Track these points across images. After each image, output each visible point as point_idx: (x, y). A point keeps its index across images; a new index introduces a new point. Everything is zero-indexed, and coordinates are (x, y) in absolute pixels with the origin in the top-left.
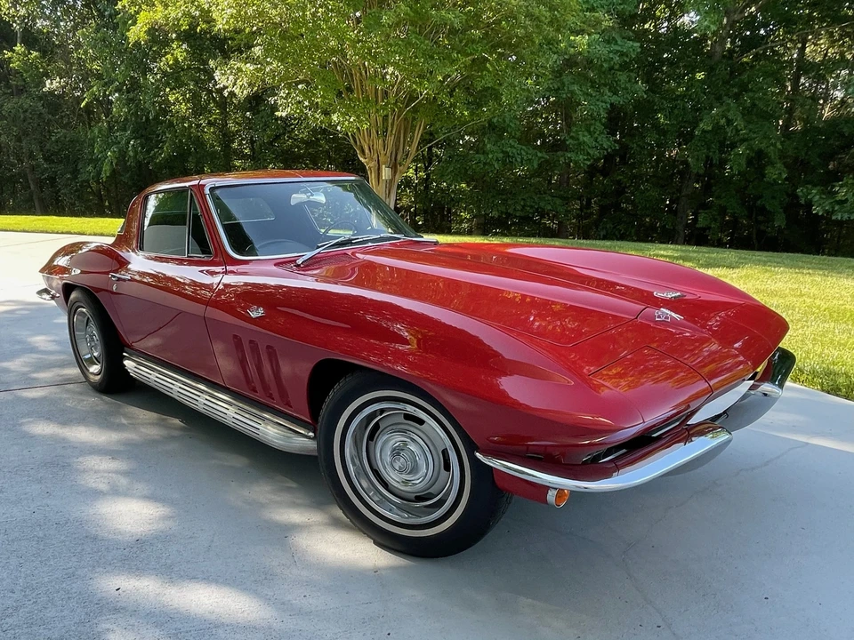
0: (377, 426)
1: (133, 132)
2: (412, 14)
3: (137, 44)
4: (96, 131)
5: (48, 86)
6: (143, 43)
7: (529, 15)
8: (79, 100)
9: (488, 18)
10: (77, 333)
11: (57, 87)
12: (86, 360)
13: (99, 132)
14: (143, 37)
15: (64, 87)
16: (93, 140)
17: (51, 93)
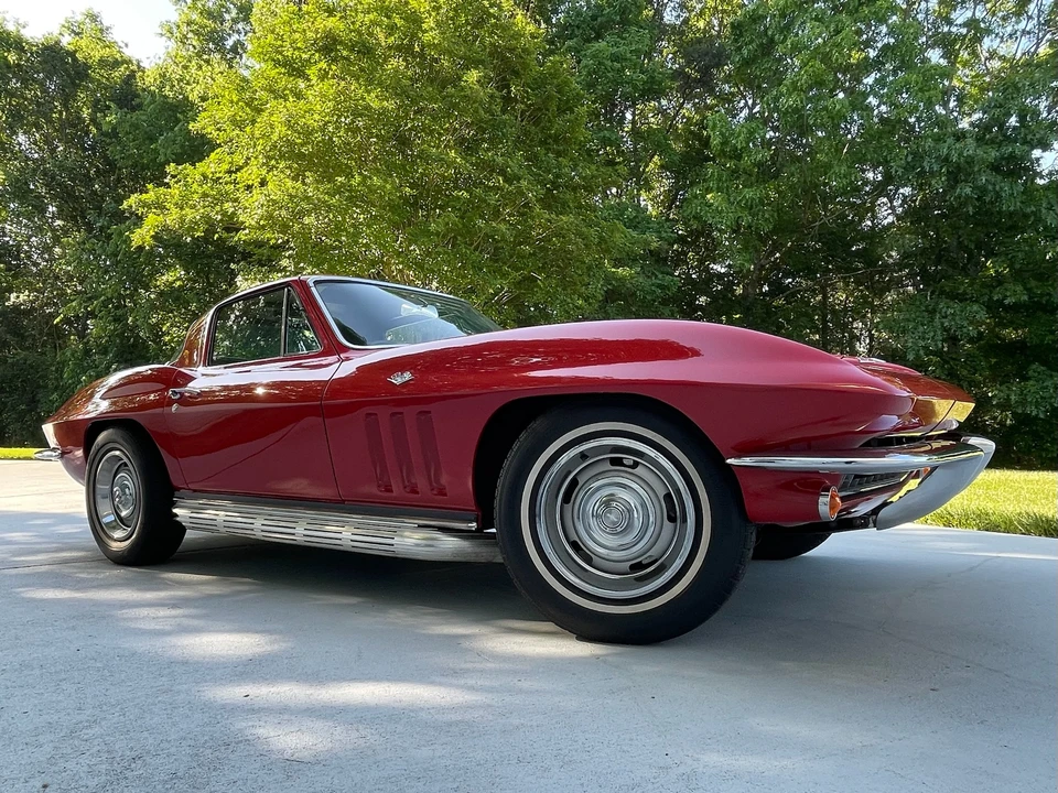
0: (574, 482)
1: (115, 356)
2: (460, 226)
3: (140, 248)
4: (68, 354)
5: (12, 300)
6: (147, 248)
7: (579, 234)
8: (52, 316)
9: (539, 234)
10: (98, 486)
11: (24, 301)
12: (107, 524)
13: (73, 355)
14: (148, 242)
15: (32, 302)
16: (64, 363)
17: (16, 307)
